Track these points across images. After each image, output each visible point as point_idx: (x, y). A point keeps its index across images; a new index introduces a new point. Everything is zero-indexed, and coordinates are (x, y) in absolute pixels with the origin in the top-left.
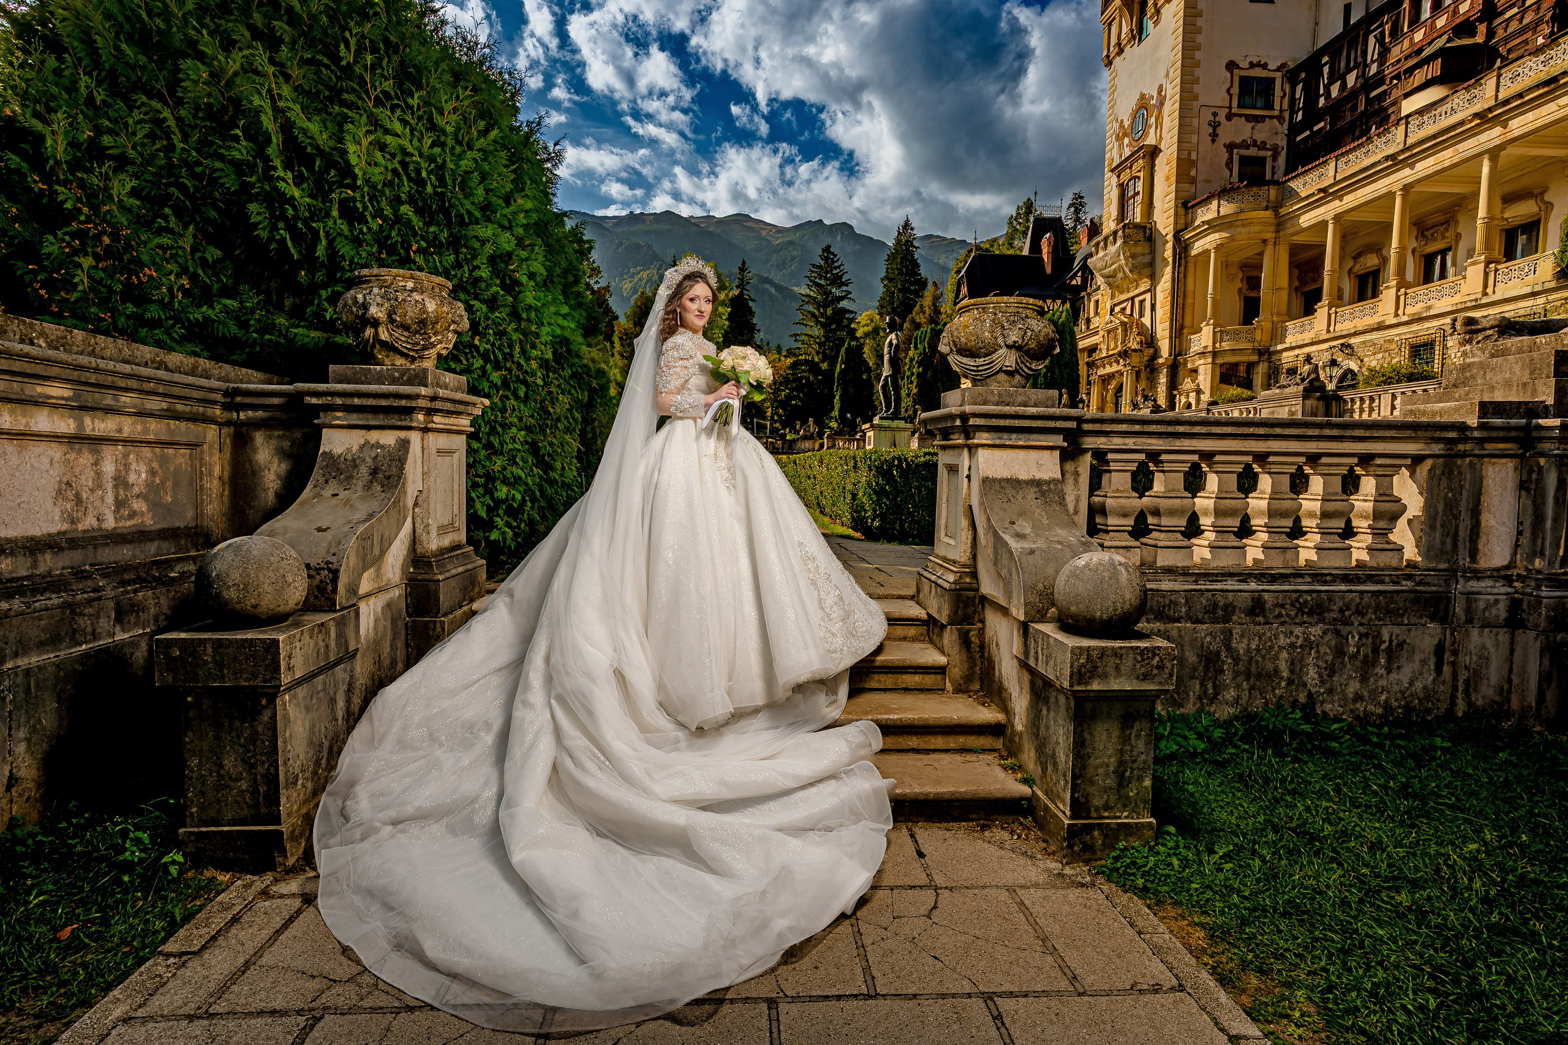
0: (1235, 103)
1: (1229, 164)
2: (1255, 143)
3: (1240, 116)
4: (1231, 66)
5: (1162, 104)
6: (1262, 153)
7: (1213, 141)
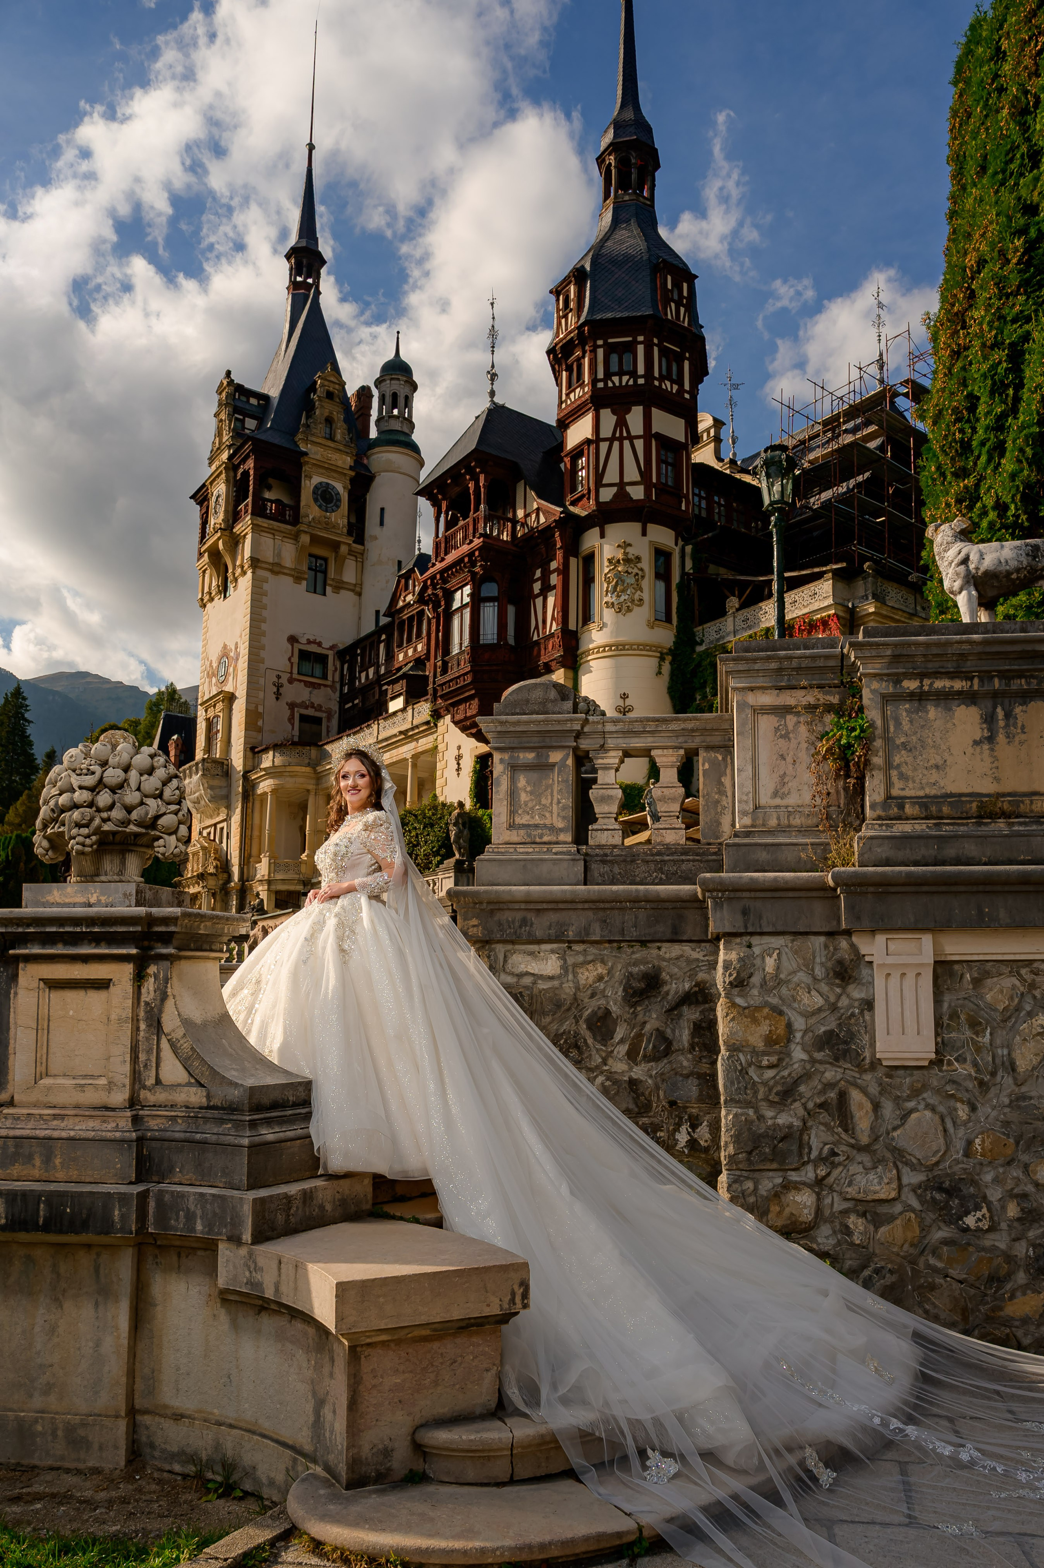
0: (295, 671)
1: (291, 719)
2: (312, 706)
3: (300, 681)
4: (293, 640)
5: (237, 659)
6: (318, 714)
7: (277, 699)
